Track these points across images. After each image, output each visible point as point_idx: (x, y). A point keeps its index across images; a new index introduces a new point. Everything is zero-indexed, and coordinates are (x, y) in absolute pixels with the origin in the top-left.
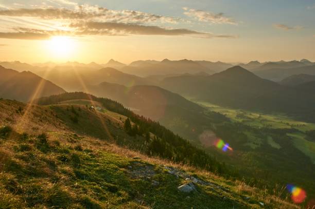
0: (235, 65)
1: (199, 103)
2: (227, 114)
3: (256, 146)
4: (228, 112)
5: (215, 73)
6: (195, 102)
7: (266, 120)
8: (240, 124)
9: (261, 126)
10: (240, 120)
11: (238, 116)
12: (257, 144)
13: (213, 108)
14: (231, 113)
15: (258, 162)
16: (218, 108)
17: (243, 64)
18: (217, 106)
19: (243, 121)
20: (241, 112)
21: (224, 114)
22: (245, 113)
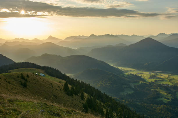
0: (146, 37)
1: (120, 68)
2: (142, 75)
3: (168, 100)
4: (142, 73)
5: (131, 44)
6: (116, 67)
7: (174, 79)
8: (153, 83)
9: (170, 84)
10: (153, 80)
11: (152, 77)
12: (169, 99)
13: (131, 71)
14: (146, 75)
15: (170, 113)
16: (135, 71)
17: (153, 36)
18: (134, 70)
19: (156, 81)
20: (153, 74)
21: (140, 75)
22: (157, 75)
